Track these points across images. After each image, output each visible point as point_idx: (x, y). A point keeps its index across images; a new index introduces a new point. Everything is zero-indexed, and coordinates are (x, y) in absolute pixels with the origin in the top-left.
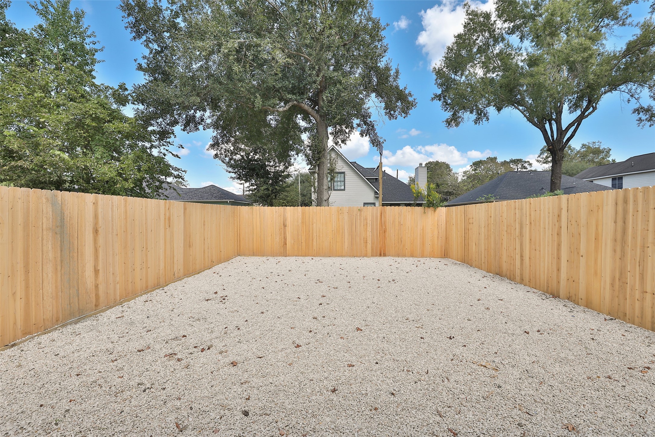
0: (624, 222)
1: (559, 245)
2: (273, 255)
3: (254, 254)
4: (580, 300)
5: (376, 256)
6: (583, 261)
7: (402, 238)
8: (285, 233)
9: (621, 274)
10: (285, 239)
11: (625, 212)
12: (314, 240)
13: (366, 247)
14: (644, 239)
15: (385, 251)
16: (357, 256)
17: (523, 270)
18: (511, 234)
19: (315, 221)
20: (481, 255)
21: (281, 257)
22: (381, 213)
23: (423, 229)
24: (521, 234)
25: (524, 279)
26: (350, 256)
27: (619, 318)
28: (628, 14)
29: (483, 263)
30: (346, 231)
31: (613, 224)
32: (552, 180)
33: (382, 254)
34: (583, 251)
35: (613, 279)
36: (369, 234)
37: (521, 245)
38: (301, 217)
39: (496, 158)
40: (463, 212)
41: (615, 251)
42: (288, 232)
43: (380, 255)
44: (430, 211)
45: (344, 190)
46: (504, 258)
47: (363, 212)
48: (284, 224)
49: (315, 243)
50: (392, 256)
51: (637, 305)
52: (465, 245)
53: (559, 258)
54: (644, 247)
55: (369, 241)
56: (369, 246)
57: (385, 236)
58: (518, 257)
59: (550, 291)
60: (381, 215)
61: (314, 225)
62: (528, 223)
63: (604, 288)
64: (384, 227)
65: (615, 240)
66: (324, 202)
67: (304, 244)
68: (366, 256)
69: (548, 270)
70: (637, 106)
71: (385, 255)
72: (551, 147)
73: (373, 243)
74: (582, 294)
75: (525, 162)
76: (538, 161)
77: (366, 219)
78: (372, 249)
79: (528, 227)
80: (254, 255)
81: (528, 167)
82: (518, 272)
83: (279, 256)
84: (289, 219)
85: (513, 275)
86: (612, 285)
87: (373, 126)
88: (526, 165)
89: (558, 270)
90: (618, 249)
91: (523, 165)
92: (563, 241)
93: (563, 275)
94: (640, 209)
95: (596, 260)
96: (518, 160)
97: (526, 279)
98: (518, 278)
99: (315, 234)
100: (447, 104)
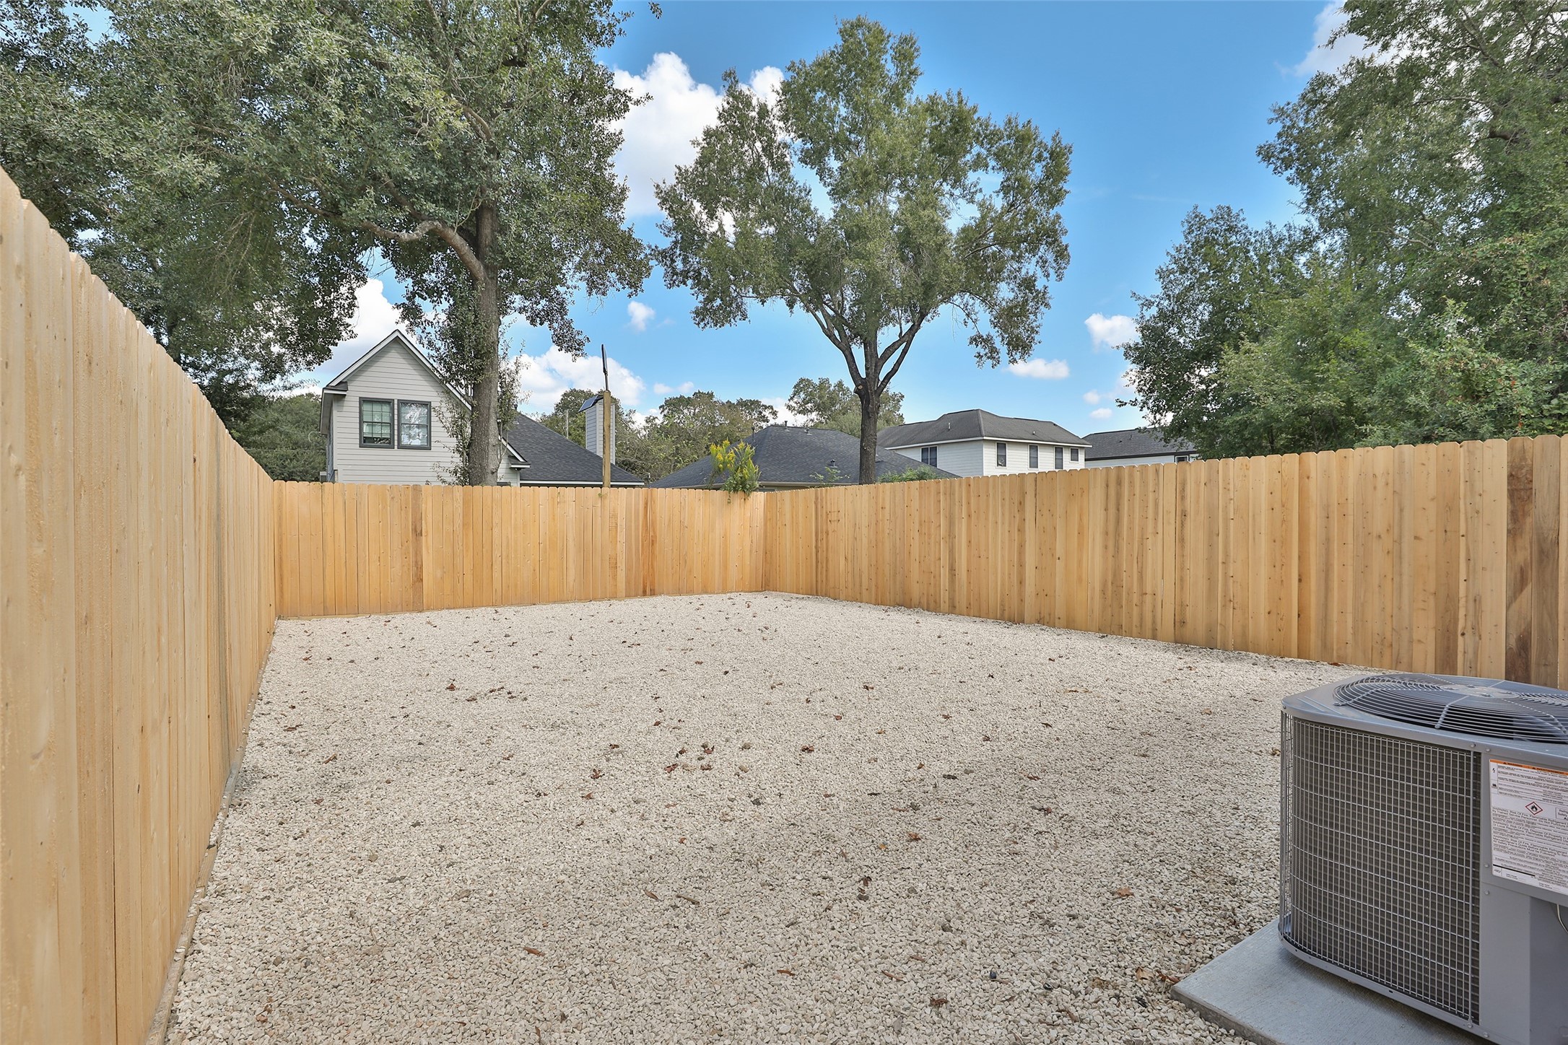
0: (1118, 510)
1: (1022, 546)
2: (386, 608)
3: (327, 610)
4: (1057, 620)
5: (636, 596)
6: (1060, 565)
7: (686, 554)
8: (418, 553)
9: (1114, 575)
10: (419, 567)
11: (1119, 496)
12: (495, 567)
13: (615, 577)
14: (1143, 529)
15: (652, 583)
16: (595, 599)
17: (954, 591)
18: (929, 535)
19: (496, 520)
20: (861, 576)
21: (408, 615)
22: (646, 504)
23: (725, 537)
24: (951, 535)
25: (957, 605)
26: (580, 600)
27: (1113, 633)
28: (978, 187)
29: (864, 591)
30: (571, 543)
31: (1103, 511)
32: (862, 447)
33: (648, 590)
34: (1059, 551)
35: (1104, 584)
36: (621, 548)
37: (952, 551)
38: (460, 510)
39: (711, 395)
40: (814, 500)
41: (1106, 547)
42: (428, 549)
43: (644, 594)
44: (737, 498)
45: (428, 448)
46: (915, 574)
47: (607, 501)
48: (415, 530)
49: (497, 575)
50: (668, 594)
51: (1136, 611)
52: (817, 562)
53: (1021, 565)
54: (1143, 539)
55: (622, 565)
56: (621, 575)
57: (653, 553)
58: (944, 573)
59: (1006, 615)
60: (646, 508)
61: (496, 530)
62: (964, 515)
63: (1092, 599)
64: (651, 534)
65: (1107, 534)
66: (489, 477)
67: (468, 578)
68: (614, 596)
69: (1003, 585)
70: (974, 333)
71: (653, 593)
72: (860, 387)
73: (628, 569)
74: (1060, 611)
75: (766, 407)
76: (789, 407)
77: (614, 516)
78: (628, 582)
79: (964, 522)
80: (326, 613)
81: (770, 417)
82: (944, 596)
83: (402, 611)
84: (430, 516)
85: (935, 602)
86: (1103, 592)
87: (562, 304)
88: (766, 413)
89: (1021, 582)
90: (1111, 544)
91: (761, 413)
92: (1027, 539)
93: (1030, 589)
94: (1137, 491)
95: (1080, 562)
96: (753, 402)
97: (962, 601)
98: (945, 606)
99: (497, 553)
100: (674, 273)
